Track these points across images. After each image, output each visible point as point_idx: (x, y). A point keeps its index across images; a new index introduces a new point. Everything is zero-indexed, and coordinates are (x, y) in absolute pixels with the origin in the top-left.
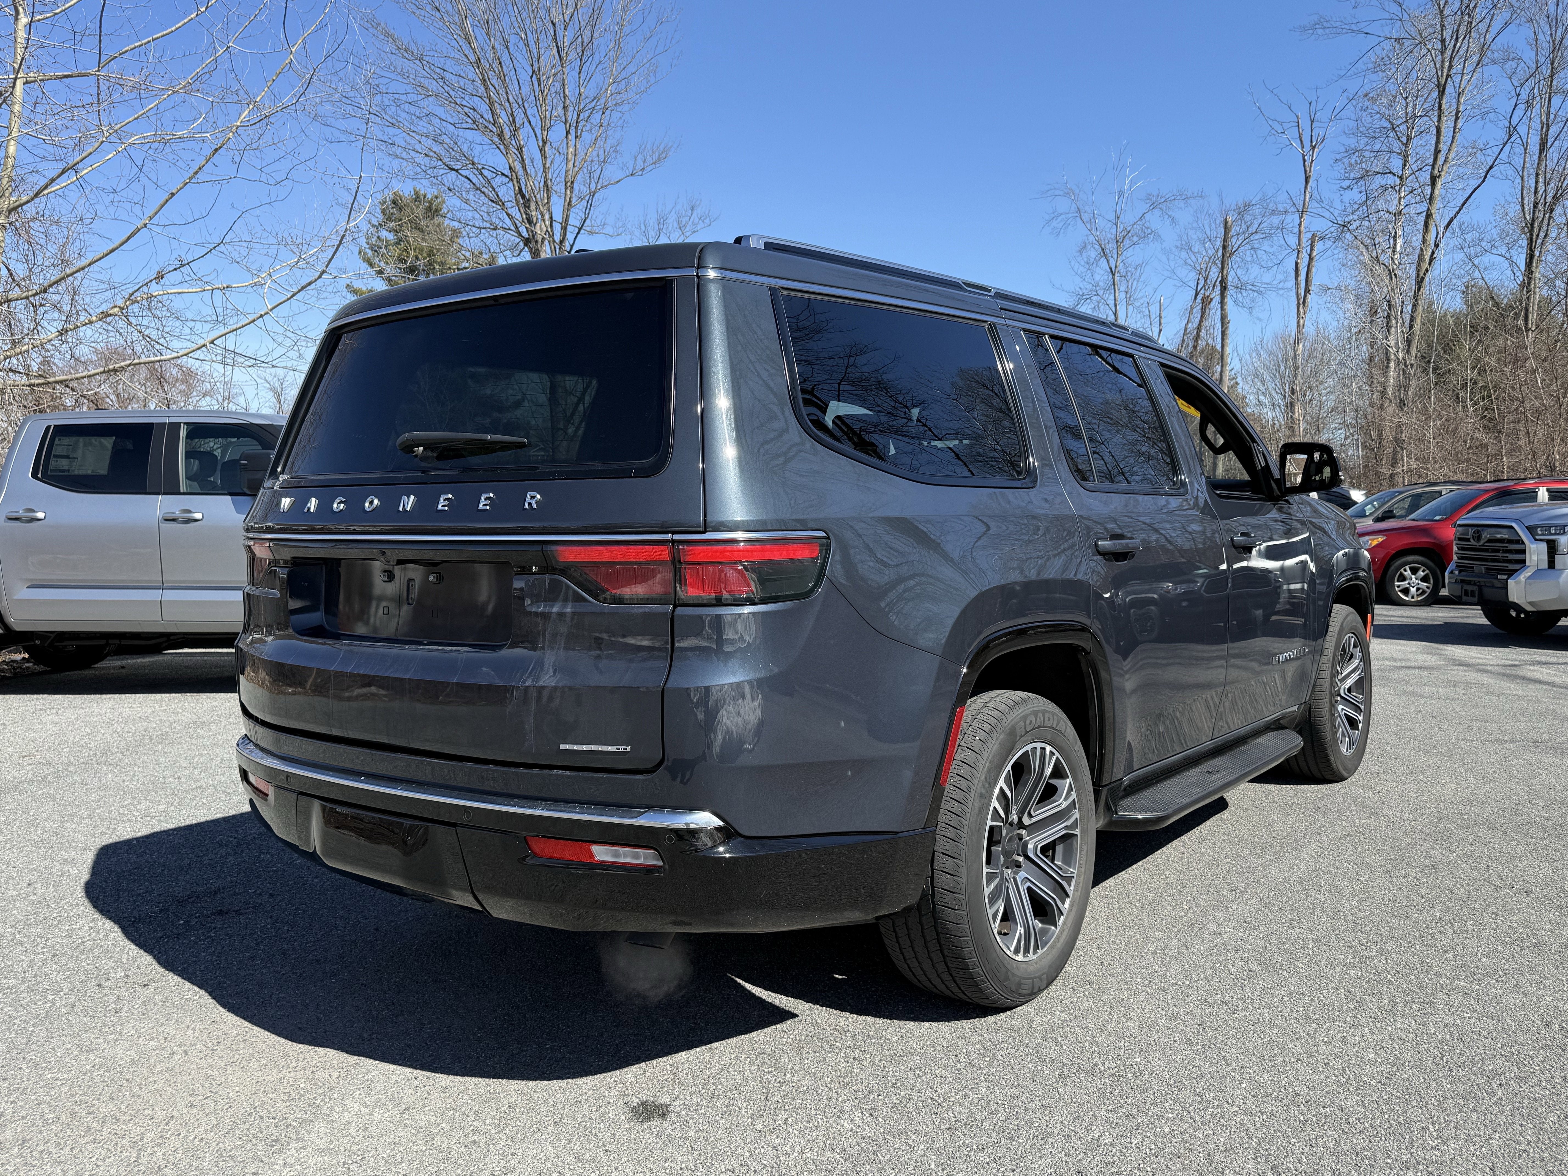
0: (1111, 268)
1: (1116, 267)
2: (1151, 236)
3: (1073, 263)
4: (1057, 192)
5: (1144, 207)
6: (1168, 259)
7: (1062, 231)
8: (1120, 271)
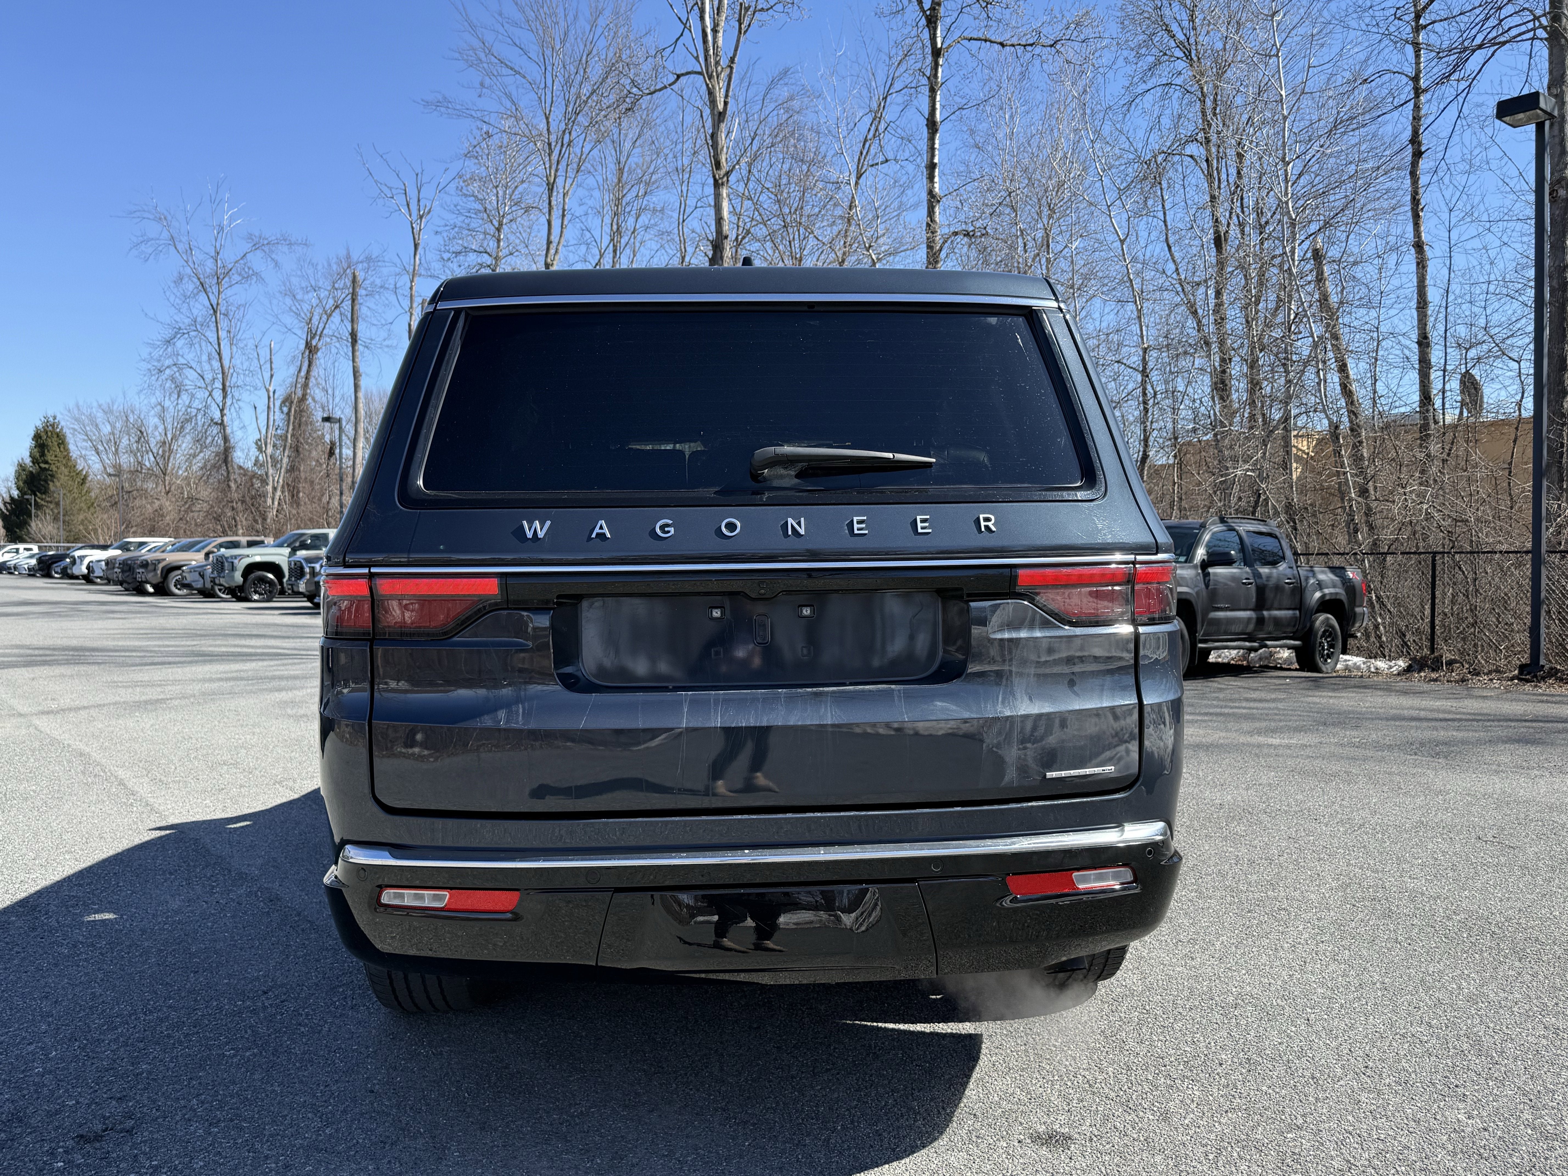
0: (212, 305)
1: (218, 304)
2: (254, 278)
3: (168, 293)
4: (146, 215)
5: (247, 246)
6: (271, 303)
7: (152, 257)
8: (222, 308)
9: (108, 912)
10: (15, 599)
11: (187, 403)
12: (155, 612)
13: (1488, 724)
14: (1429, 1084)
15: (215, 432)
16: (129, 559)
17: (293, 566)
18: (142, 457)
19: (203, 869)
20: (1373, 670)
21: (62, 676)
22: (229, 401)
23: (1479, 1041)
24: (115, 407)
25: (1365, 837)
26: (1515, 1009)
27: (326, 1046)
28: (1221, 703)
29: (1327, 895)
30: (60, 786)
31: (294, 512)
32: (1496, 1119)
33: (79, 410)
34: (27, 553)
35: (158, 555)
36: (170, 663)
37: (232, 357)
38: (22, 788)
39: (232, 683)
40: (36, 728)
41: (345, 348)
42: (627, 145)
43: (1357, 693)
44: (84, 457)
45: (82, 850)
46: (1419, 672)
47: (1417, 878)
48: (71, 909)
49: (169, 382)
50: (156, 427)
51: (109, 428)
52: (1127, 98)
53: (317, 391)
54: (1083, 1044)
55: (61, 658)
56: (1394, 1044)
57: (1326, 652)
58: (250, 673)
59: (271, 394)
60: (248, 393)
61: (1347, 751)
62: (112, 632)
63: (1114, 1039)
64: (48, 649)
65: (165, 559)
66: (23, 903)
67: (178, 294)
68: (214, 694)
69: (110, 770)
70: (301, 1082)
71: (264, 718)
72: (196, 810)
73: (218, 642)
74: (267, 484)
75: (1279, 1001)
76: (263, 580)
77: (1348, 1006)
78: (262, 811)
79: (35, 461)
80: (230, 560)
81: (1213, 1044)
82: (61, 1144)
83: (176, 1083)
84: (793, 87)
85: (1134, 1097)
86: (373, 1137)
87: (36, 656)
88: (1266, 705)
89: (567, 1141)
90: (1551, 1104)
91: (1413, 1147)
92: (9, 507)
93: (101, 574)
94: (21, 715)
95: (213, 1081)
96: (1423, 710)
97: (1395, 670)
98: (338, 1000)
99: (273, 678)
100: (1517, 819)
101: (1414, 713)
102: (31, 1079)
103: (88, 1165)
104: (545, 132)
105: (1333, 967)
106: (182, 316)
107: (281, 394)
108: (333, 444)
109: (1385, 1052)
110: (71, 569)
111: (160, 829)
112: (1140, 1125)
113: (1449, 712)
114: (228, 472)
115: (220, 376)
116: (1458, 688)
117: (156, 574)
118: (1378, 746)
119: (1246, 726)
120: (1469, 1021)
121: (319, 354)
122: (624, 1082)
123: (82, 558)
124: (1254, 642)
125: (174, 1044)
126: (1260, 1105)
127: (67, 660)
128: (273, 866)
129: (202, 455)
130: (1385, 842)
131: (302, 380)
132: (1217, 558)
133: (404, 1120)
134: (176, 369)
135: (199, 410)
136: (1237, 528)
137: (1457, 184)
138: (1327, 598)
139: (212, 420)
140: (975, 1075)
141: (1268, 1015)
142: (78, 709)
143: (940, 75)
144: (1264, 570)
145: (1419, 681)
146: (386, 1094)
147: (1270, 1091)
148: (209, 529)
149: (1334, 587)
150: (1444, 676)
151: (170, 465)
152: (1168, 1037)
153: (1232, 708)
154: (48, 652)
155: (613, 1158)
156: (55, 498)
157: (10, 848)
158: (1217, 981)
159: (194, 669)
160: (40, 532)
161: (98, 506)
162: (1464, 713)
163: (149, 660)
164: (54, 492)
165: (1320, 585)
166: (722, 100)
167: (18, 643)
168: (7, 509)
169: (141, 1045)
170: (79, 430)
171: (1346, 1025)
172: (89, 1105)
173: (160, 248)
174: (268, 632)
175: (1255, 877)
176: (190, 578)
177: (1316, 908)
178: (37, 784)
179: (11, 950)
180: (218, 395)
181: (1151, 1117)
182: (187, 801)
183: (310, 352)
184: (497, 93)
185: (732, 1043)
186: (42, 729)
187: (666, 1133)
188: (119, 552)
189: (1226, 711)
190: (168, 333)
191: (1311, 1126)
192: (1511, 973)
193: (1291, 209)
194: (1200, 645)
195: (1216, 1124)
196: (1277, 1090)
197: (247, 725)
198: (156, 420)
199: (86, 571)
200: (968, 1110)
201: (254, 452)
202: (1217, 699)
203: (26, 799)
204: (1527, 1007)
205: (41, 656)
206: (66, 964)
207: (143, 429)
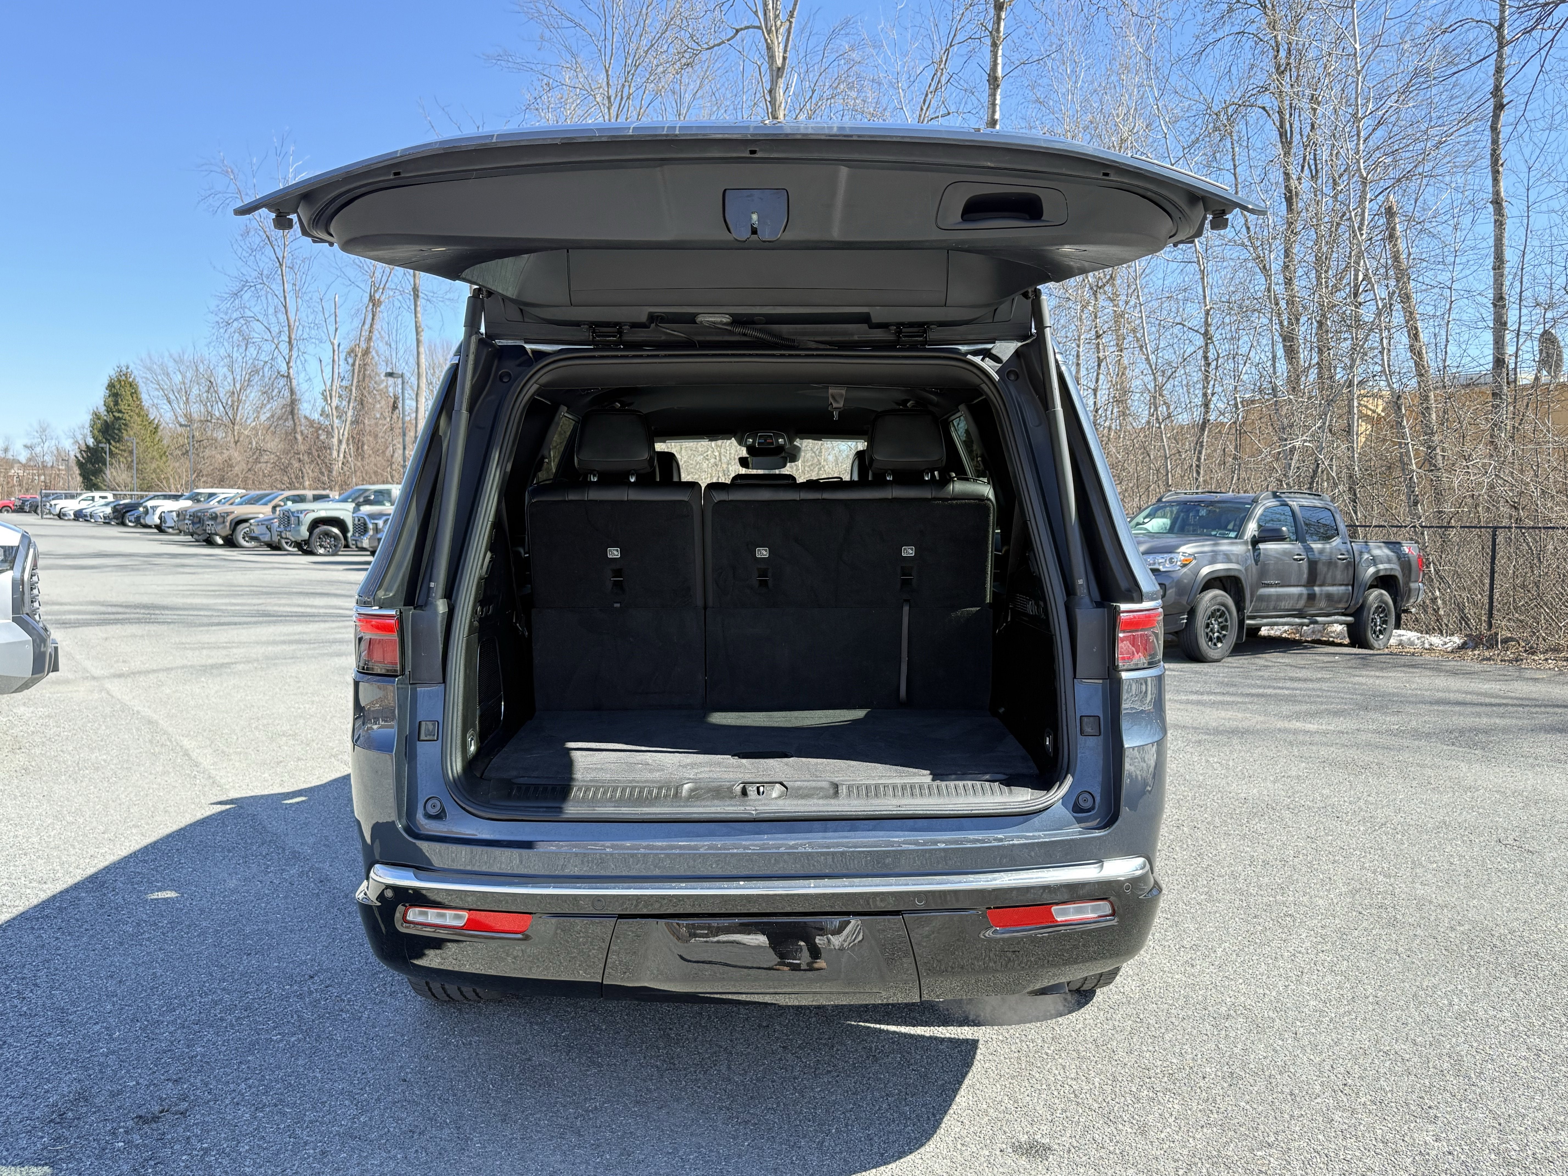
0: (278, 258)
1: (283, 257)
8: (287, 262)
9: (171, 890)
10: (90, 550)
11: (254, 356)
12: (224, 566)
13: (1534, 710)
14: (1403, 1104)
15: (282, 384)
16: (199, 511)
17: (356, 522)
18: (212, 406)
19: (259, 847)
20: (1427, 646)
21: (134, 636)
22: (295, 354)
23: (1460, 1061)
24: (186, 357)
25: (1384, 838)
26: (1502, 1028)
27: (365, 1033)
28: (1264, 683)
29: (1335, 901)
30: (128, 755)
31: (359, 464)
32: (1463, 1143)
33: (151, 359)
34: (103, 501)
35: (227, 508)
36: (235, 624)
37: (297, 310)
38: (93, 756)
39: (294, 647)
40: (108, 693)
41: (408, 301)
42: (688, 97)
43: (1405, 672)
44: (156, 406)
45: (148, 824)
46: (1474, 649)
47: (1428, 885)
48: (136, 886)
49: (237, 334)
50: (225, 377)
51: (180, 377)
52: (1198, 47)
53: (381, 345)
54: (1074, 1053)
55: (132, 616)
56: (1376, 1061)
57: (1378, 628)
58: (312, 635)
59: (336, 348)
60: (314, 345)
61: (1385, 740)
62: (181, 588)
63: (1104, 1048)
64: (121, 606)
65: (233, 512)
66: (92, 878)
67: (245, 247)
68: (277, 658)
69: (176, 740)
70: (341, 1068)
71: (323, 686)
72: (255, 784)
73: (283, 601)
74: (333, 437)
75: (1271, 1013)
76: (327, 534)
77: (1337, 1020)
78: (318, 786)
79: (109, 410)
80: (296, 514)
81: (1199, 1056)
82: (122, 1124)
83: (226, 1066)
84: (855, 37)
85: (1116, 1109)
86: (403, 1126)
87: (109, 613)
88: (1310, 685)
89: (580, 1135)
90: (1519, 1129)
91: (1376, 1169)
92: (85, 455)
93: (173, 525)
94: (94, 678)
95: (260, 1066)
96: (1470, 693)
97: (1449, 647)
98: (379, 987)
99: (335, 641)
100: (1543, 820)
101: (1460, 697)
102: (96, 1059)
103: (145, 1146)
104: (605, 84)
105: (1329, 978)
106: (249, 269)
107: (345, 347)
108: (396, 398)
109: (1365, 1069)
110: (144, 519)
111: (221, 803)
112: (1118, 1138)
113: (1497, 697)
114: (295, 424)
115: (286, 329)
116: (1511, 670)
117: (225, 526)
118: (1416, 734)
119: (1286, 709)
120: (1454, 1040)
121: (382, 307)
122: (637, 1078)
123: (154, 508)
124: (1305, 618)
125: (226, 1027)
126: (1236, 1121)
127: (138, 619)
128: (325, 845)
129: (269, 406)
130: (1403, 844)
131: (365, 334)
132: (1268, 534)
133: (433, 1110)
134: (243, 322)
135: (266, 362)
136: (1290, 503)
137: (1537, 141)
138: (1382, 573)
139: (279, 373)
140: (967, 1082)
141: (1258, 1027)
142: (148, 672)
143: (1002, 29)
144: (1317, 546)
145: (1472, 659)
146: (417, 1083)
147: (1248, 1107)
148: (276, 479)
149: (1389, 561)
150: (1498, 655)
151: (239, 414)
152: (1157, 1048)
153: (1275, 688)
154: (120, 610)
155: (622, 1154)
156: (128, 447)
157: (81, 821)
158: (1214, 990)
159: (258, 630)
160: (114, 480)
161: (171, 454)
162: (1512, 698)
163: (216, 620)
164: (127, 441)
165: (1374, 561)
166: (781, 55)
167: (93, 599)
168: (83, 457)
169: (197, 1027)
170: (151, 379)
171: (1332, 1040)
172: (148, 1086)
173: (227, 201)
174: (332, 590)
175: (1266, 879)
176: (257, 531)
177: (1322, 914)
178: (108, 753)
179: (80, 927)
180: (284, 347)
181: (1129, 1130)
182: (247, 773)
183: (373, 305)
184: (557, 46)
185: (741, 1041)
186: (114, 694)
187: (672, 1131)
188: (189, 503)
189: (1269, 691)
190: (235, 286)
191: (1282, 1144)
192: (1505, 989)
193: (1362, 167)
194: (1248, 622)
195: (1191, 1140)
196: (1255, 1106)
197: (307, 693)
198: (225, 369)
199: (158, 521)
200: (956, 1117)
201: (320, 402)
202: (1262, 677)
203: (97, 769)
204: (1513, 1026)
205: (113, 613)
206: (130, 943)
207: (212, 380)
